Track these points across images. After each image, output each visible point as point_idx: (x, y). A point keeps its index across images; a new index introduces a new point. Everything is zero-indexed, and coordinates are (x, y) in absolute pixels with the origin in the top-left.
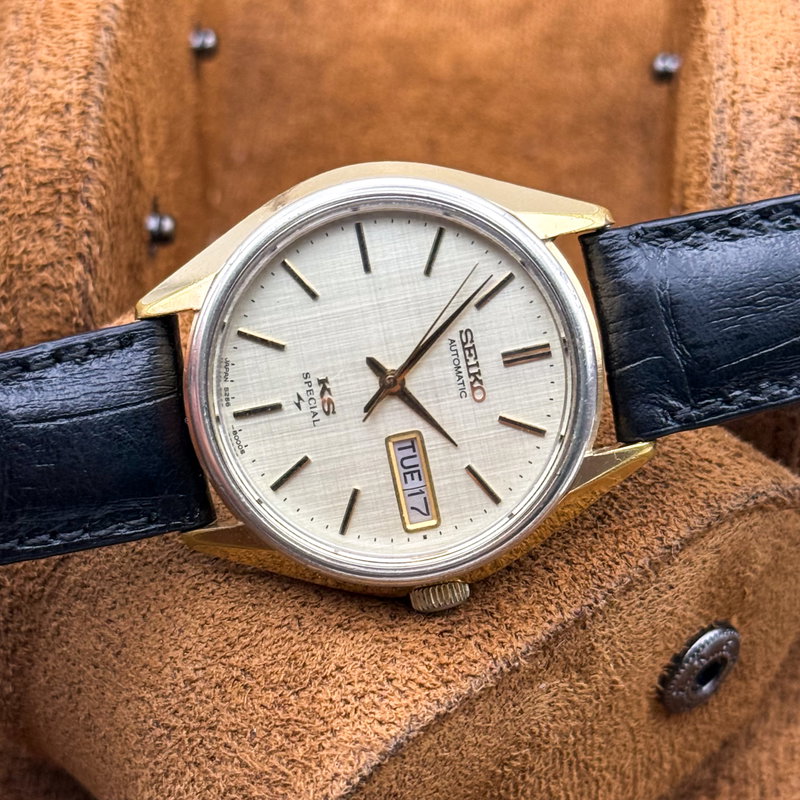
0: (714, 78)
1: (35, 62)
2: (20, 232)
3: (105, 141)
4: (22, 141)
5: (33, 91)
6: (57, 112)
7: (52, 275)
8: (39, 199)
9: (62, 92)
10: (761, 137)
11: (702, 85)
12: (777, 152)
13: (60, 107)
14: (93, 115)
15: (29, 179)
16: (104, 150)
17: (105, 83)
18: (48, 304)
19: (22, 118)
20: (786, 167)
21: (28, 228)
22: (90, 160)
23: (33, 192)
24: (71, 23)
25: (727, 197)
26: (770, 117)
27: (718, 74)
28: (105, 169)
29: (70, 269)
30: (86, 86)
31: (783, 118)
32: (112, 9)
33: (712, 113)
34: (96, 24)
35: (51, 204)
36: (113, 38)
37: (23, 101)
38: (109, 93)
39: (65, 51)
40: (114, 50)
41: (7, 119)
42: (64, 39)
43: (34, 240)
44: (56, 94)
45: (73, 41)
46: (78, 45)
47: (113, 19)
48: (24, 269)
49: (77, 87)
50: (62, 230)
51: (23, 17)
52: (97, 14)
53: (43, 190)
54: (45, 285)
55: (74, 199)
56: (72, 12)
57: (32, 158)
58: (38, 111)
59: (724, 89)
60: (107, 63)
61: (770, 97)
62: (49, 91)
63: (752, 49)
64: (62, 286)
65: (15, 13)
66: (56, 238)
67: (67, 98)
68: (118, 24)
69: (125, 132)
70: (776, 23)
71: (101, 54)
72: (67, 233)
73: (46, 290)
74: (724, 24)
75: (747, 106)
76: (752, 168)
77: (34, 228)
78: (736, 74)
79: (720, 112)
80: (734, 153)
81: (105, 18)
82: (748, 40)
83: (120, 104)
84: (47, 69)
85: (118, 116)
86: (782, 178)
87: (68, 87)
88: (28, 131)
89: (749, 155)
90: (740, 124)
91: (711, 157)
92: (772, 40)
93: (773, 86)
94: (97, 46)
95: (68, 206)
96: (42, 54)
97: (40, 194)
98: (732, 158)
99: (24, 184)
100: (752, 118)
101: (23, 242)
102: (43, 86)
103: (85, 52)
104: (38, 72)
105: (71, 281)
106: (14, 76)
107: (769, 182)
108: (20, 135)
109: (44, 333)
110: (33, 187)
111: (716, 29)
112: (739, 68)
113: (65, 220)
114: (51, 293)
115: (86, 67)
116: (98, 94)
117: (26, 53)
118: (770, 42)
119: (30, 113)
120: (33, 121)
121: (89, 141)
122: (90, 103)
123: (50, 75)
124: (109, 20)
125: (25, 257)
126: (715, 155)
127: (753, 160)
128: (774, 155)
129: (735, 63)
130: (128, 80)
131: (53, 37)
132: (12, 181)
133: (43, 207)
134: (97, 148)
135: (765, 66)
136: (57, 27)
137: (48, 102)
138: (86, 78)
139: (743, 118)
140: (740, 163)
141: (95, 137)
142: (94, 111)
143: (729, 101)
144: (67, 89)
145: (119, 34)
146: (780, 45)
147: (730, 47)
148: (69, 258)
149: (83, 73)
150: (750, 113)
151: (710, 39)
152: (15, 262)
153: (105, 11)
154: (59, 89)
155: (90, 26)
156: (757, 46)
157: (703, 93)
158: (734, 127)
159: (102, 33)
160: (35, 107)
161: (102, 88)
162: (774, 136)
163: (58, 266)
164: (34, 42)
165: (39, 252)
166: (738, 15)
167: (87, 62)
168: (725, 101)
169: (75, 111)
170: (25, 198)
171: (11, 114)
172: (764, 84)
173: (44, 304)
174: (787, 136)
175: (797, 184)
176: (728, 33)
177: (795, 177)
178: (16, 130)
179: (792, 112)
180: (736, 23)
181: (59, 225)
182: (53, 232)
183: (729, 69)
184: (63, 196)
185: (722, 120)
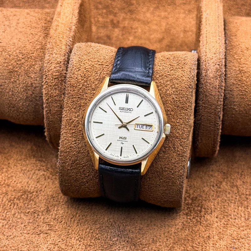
0: (202, 56)
2: (51, 89)
4: (51, 70)
5: (53, 59)
6: (58, 63)
7: (57, 98)
10: (211, 68)
12: (215, 72)
13: (59, 62)
15: (52, 77)
18: (56, 104)
19: (51, 65)
20: (216, 75)
23: (53, 80)
24: (61, 45)
26: (213, 64)
27: (202, 55)
29: (61, 96)
30: (64, 58)
31: (216, 64)
32: (70, 41)
33: (201, 64)
35: (57, 83)
37: (51, 61)
39: (60, 50)
41: (48, 65)
42: (60, 48)
43: (53, 90)
44: (58, 60)
46: (62, 49)
47: (70, 43)
48: (51, 97)
51: (51, 43)
52: (66, 42)
53: (55, 80)
54: (56, 100)
55: (62, 82)
56: (61, 42)
57: (53, 73)
58: (54, 63)
59: (204, 58)
61: (213, 60)
62: (57, 59)
63: (210, 50)
64: (59, 100)
65: (49, 42)
67: (60, 61)
68: (71, 45)
70: (215, 44)
71: (67, 51)
72: (60, 89)
73: (56, 101)
74: (204, 44)
75: (208, 62)
76: (209, 75)
77: (54, 88)
79: (203, 63)
80: (205, 72)
81: (68, 43)
82: (209, 48)
84: (56, 54)
86: (215, 77)
87: (61, 58)
88: (52, 67)
89: (208, 72)
90: (207, 66)
92: (214, 48)
93: (214, 58)
94: (67, 49)
95: (61, 83)
96: (55, 51)
97: (55, 81)
98: (205, 73)
99: (51, 79)
100: (209, 64)
101: (51, 91)
102: (55, 58)
103: (64, 51)
104: (54, 55)
105: (61, 99)
106: (49, 56)
107: (213, 78)
108: (51, 68)
111: (202, 45)
112: (207, 54)
114: (57, 102)
117: (52, 51)
118: (213, 49)
120: (53, 65)
123: (57, 56)
126: (201, 72)
127: (209, 73)
129: (206, 53)
132: (49, 78)
133: (55, 83)
135: (212, 53)
136: (58, 45)
137: (56, 61)
138: (64, 56)
139: (207, 64)
140: (207, 74)
143: (205, 61)
146: (216, 49)
147: (205, 49)
148: (61, 94)
149: (64, 55)
150: (209, 63)
151: (201, 47)
152: (49, 95)
153: (68, 42)
154: (59, 58)
156: (211, 49)
158: (206, 66)
159: (68, 46)
160: (54, 62)
162: (213, 68)
163: (58, 96)
164: (53, 49)
166: (207, 42)
167: (64, 53)
168: (204, 61)
170: (52, 82)
171: (49, 64)
172: (212, 57)
174: (217, 68)
175: (219, 78)
176: (205, 46)
177: (218, 77)
178: (50, 67)
179: (218, 63)
180: (207, 44)
181: (59, 87)
182: (58, 89)
183: (205, 54)
184: (60, 81)
185: (203, 65)
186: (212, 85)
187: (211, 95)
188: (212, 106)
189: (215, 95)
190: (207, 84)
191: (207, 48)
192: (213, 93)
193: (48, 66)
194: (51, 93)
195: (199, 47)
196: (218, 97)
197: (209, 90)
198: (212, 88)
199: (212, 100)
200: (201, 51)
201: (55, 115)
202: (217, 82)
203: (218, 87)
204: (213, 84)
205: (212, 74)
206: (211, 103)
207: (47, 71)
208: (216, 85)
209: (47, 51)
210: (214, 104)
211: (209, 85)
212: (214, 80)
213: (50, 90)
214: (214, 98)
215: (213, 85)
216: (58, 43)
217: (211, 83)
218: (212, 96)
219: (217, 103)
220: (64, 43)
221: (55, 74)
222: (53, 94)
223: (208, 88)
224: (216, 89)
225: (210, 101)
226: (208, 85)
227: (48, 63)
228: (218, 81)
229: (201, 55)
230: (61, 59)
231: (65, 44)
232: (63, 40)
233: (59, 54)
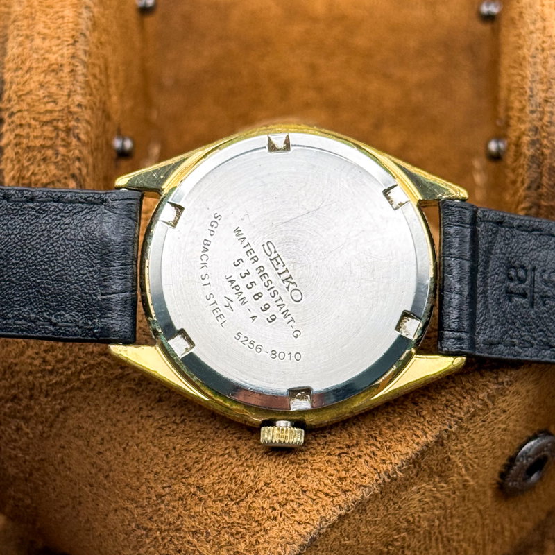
0: (528, 31)
1: (35, 33)
2: (29, 160)
3: (88, 90)
4: (28, 93)
5: (35, 56)
6: (53, 71)
9: (56, 56)
11: (519, 35)
13: (56, 67)
14: (80, 72)
15: (35, 120)
16: (88, 97)
17: (87, 48)
19: (28, 76)
21: (35, 157)
22: (79, 105)
23: (38, 129)
24: (61, 4)
27: (531, 28)
28: (89, 112)
29: (66, 184)
30: (73, 51)
33: (528, 59)
34: (79, 3)
35: (51, 139)
36: (91, 14)
37: (28, 64)
38: (90, 55)
39: (56, 25)
40: (92, 23)
41: (17, 77)
42: (56, 16)
43: (39, 165)
44: (52, 58)
45: (63, 17)
46: (66, 20)
49: (67, 51)
50: (60, 157)
53: (45, 127)
55: (68, 135)
57: (36, 104)
58: (39, 71)
59: (536, 39)
60: (88, 33)
62: (47, 55)
66: (56, 163)
67: (60, 60)
68: (95, 4)
69: (101, 81)
71: (83, 27)
72: (63, 160)
77: (39, 156)
78: (545, 28)
79: (534, 57)
80: (545, 87)
83: (97, 62)
84: (44, 39)
87: (61, 52)
88: (33, 85)
90: (549, 65)
91: (528, 90)
94: (80, 20)
95: (63, 140)
96: (40, 27)
97: (43, 131)
98: (543, 91)
101: (32, 167)
102: (42, 52)
103: (71, 25)
104: (38, 41)
106: (20, 45)
108: (27, 88)
112: (547, 24)
113: (62, 150)
115: (72, 37)
116: (83, 56)
117: (28, 27)
119: (33, 71)
120: (36, 78)
122: (77, 64)
123: (47, 43)
125: (33, 178)
126: (531, 89)
129: (544, 20)
130: (101, 43)
131: (47, 15)
132: (22, 122)
134: (84, 95)
136: (50, 7)
137: (46, 64)
138: (73, 45)
139: (551, 61)
140: (549, 95)
141: (82, 88)
142: (80, 69)
143: (540, 48)
144: (60, 54)
145: (95, 10)
147: (539, 8)
148: (66, 178)
149: (71, 41)
152: (26, 181)
154: (54, 53)
155: (74, 5)
157: (521, 42)
158: (544, 68)
159: (83, 10)
160: (37, 68)
161: (85, 52)
164: (34, 19)
165: (43, 174)
167: (73, 33)
168: (537, 49)
169: (66, 70)
171: (19, 73)
178: (23, 85)
181: (57, 154)
182: (53, 159)
184: (60, 132)
185: (535, 64)
193: (16, 80)
194: (33, 174)
221: (42, 107)
227: (17, 69)
233: (53, 38)
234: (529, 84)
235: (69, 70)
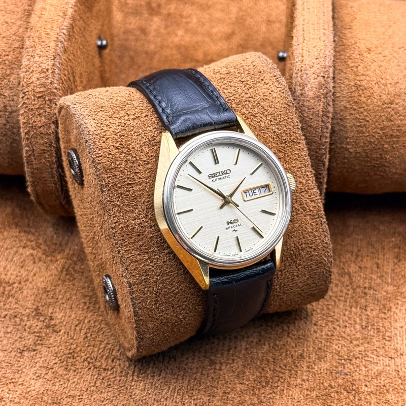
0: (295, 62)
1: (36, 54)
2: (32, 115)
3: (61, 81)
4: (31, 83)
5: (35, 65)
6: (44, 72)
7: (44, 129)
8: (38, 103)
9: (45, 65)
10: (311, 83)
11: (291, 64)
12: (316, 88)
13: (45, 70)
14: (56, 73)
15: (34, 96)
16: (61, 85)
17: (60, 61)
18: (43, 140)
19: (31, 74)
20: (319, 94)
21: (35, 113)
22: (56, 88)
23: (36, 100)
24: (48, 41)
25: (298, 103)
26: (314, 76)
27: (297, 60)
28: (61, 92)
29: (50, 127)
30: (54, 62)
31: (318, 76)
32: (63, 35)
33: (294, 74)
34: (57, 40)
35: (42, 104)
36: (63, 45)
37: (32, 69)
38: (62, 65)
39: (46, 50)
40: (64, 49)
41: (26, 75)
42: (46, 46)
43: (37, 117)
44: (43, 66)
45: (49, 47)
46: (50, 48)
47: (63, 38)
48: (34, 128)
49: (51, 63)
50: (47, 113)
51: (31, 39)
52: (57, 36)
53: (39, 99)
54: (41, 133)
55: (51, 103)
56: (49, 36)
57: (35, 88)
58: (37, 72)
59: (298, 65)
60: (61, 54)
61: (314, 69)
62: (41, 65)
63: (309, 52)
64: (47, 133)
65: (29, 37)
66: (45, 116)
67: (47, 67)
68: (65, 40)
69: (69, 78)
70: (317, 42)
71: (59, 51)
72: (48, 115)
73: (41, 135)
74: (299, 43)
75: (306, 72)
76: (307, 93)
77: (37, 113)
78: (303, 60)
79: (296, 73)
80: (301, 88)
81: (60, 38)
82: (307, 48)
83: (66, 68)
84: (40, 57)
85: (66, 72)
86: (318, 97)
87: (47, 63)
88: (34, 79)
89: (306, 89)
90: (303, 78)
91: (293, 89)
92: (316, 48)
93: (315, 65)
94: (58, 48)
95: (48, 105)
96: (38, 51)
97: (38, 101)
98: (300, 90)
99: (33, 98)
100: (308, 76)
101: (33, 118)
102: (39, 63)
103: (53, 50)
104: (37, 58)
105: (50, 131)
106: (28, 60)
107: (313, 98)
108: (31, 81)
109: (42, 150)
110: (36, 99)
111: (296, 44)
112: (304, 58)
113: (48, 110)
114: (44, 136)
115: (53, 56)
116: (58, 65)
117: (32, 52)
118: (315, 50)
119: (34, 72)
120: (35, 76)
121: (55, 82)
122: (55, 68)
124: (62, 38)
125: (34, 123)
126: (295, 89)
127: (308, 91)
128: (315, 89)
129: (302, 56)
130: (69, 59)
131: (42, 46)
132: (29, 97)
133: (40, 105)
134: (59, 84)
135: (313, 58)
136: (43, 42)
137: (40, 68)
138: (54, 59)
139: (305, 76)
140: (303, 92)
141: (57, 80)
142: (57, 71)
143: (300, 70)
144: (47, 64)
145: (65, 43)
146: (319, 50)
147: (301, 51)
148: (50, 123)
149: (53, 58)
150: (307, 74)
151: (294, 47)
152: (31, 125)
153: (60, 35)
154: (44, 64)
155: (55, 41)
156: (310, 51)
157: (292, 67)
158: (301, 79)
159: (59, 43)
160: (36, 71)
161: (59, 63)
162: (315, 82)
163: (46, 126)
164: (35, 48)
165: (39, 121)
166: (304, 39)
167: (54, 54)
168: (298, 70)
169: (50, 71)
170: (33, 103)
171: (28, 73)
172: (312, 64)
173: (41, 140)
174: (320, 83)
175: (323, 100)
176: (300, 46)
177: (322, 97)
178: (29, 79)
179: (322, 74)
180: (304, 42)
181: (45, 112)
182: (44, 114)
183: (300, 58)
184: (47, 101)
185: (297, 77)
186: (312, 110)
187: (311, 126)
188: (311, 146)
189: (316, 128)
190: (304, 108)
191: (304, 48)
192: (314, 124)
193: (26, 77)
194: (34, 122)
195: (292, 47)
196: (322, 130)
197: (308, 119)
198: (313, 115)
199: (312, 135)
200: (294, 54)
201: (42, 157)
202: (320, 105)
203: (321, 113)
204: (313, 108)
205: (312, 92)
206: (310, 141)
207: (25, 85)
208: (318, 111)
209: (25, 52)
210: (314, 142)
211: (307, 111)
212: (315, 102)
213: (31, 117)
214: (316, 131)
215: (314, 111)
216: (43, 38)
217: (310, 108)
218: (312, 129)
219: (320, 139)
220: (53, 38)
221: (38, 90)
222: (36, 123)
223: (305, 115)
224: (318, 116)
225: (309, 137)
226: (305, 111)
227: (26, 72)
228: (322, 104)
229: (294, 60)
230: (48, 65)
231: (56, 39)
232: (51, 34)
233: (44, 56)
234: (294, 86)
235: (51, 71)
